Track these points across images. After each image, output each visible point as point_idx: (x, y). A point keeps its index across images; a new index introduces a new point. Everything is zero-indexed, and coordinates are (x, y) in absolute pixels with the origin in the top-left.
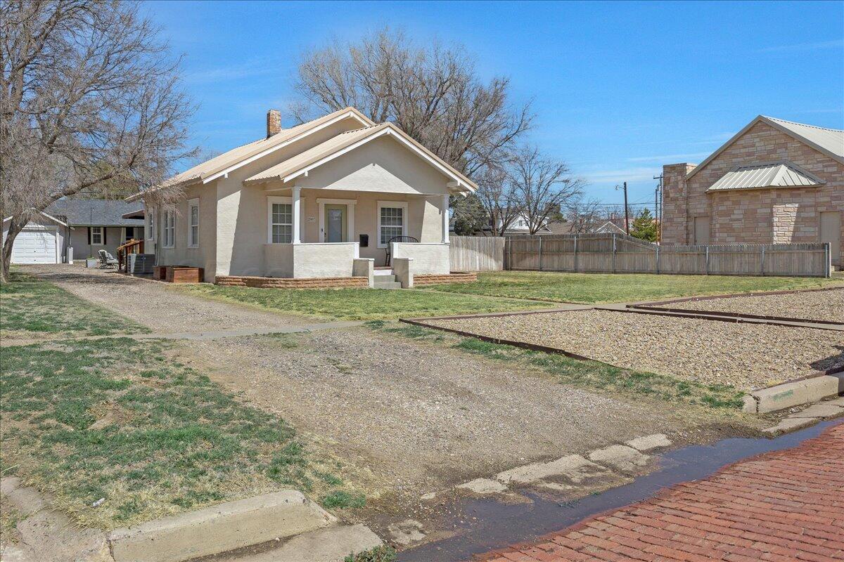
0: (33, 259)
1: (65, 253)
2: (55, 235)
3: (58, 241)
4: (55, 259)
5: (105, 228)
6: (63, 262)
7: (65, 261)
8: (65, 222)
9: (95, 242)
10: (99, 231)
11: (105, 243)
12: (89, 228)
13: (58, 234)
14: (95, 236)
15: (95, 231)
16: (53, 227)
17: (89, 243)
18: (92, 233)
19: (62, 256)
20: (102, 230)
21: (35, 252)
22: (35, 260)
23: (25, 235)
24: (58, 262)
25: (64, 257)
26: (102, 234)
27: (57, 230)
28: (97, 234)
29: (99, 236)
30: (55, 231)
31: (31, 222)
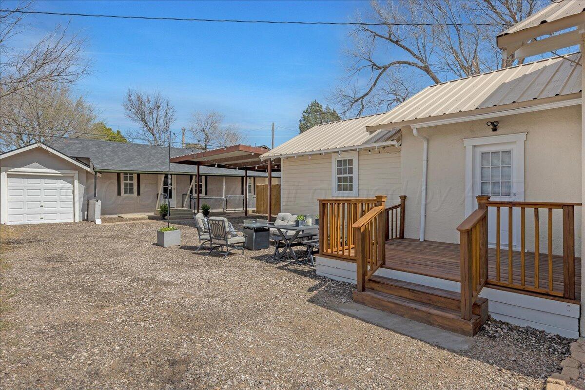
0: (39, 216)
1: (86, 207)
2: (73, 183)
3: (77, 192)
4: (72, 216)
5: (139, 175)
6: (84, 220)
7: (87, 219)
8: (89, 166)
9: (125, 193)
10: (131, 179)
11: (139, 194)
12: (119, 175)
13: (76, 182)
14: (126, 185)
15: (125, 179)
16: (70, 172)
17: (119, 194)
18: (123, 182)
19: (83, 210)
20: (135, 176)
21: (42, 206)
22: (42, 218)
23: (26, 183)
24: (77, 220)
25: (86, 213)
26: (135, 182)
27: (76, 176)
28: (128, 182)
29: (131, 185)
30: (73, 177)
31: (35, 164)
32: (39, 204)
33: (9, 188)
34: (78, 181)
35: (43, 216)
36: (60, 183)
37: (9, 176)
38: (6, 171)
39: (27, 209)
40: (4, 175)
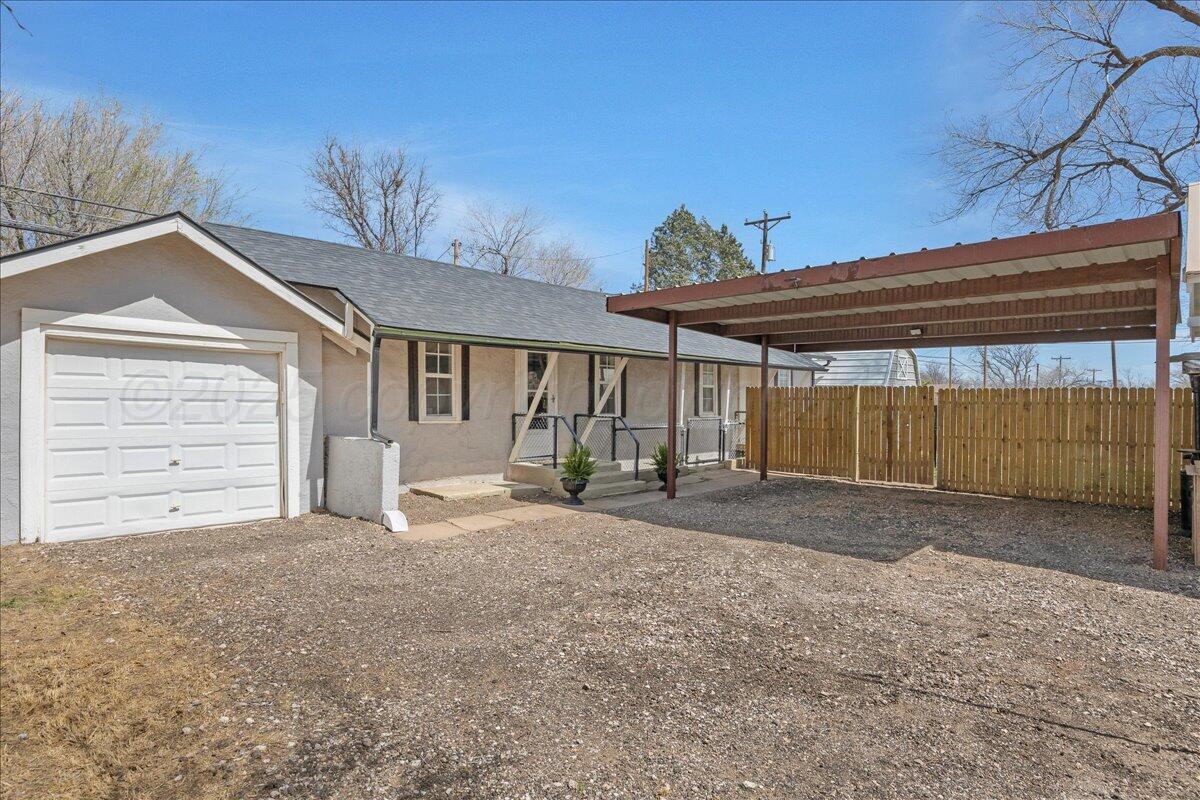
0: (166, 502)
2: (279, 378)
3: (293, 405)
4: (274, 494)
5: (465, 350)
6: (313, 509)
7: (325, 503)
9: (430, 411)
11: (466, 416)
12: (413, 347)
13: (292, 373)
14: (431, 387)
16: (270, 339)
17: (414, 416)
18: (423, 375)
20: (456, 353)
21: (175, 463)
22: (175, 509)
23: (116, 373)
24: (295, 510)
25: (320, 483)
26: (455, 376)
27: (292, 351)
28: (438, 375)
29: (446, 385)
30: (278, 355)
31: (153, 302)
32: (167, 456)
33: (52, 393)
34: (296, 370)
35: (177, 500)
36: (237, 377)
37: (54, 345)
38: (44, 326)
39: (121, 476)
40: (33, 340)
